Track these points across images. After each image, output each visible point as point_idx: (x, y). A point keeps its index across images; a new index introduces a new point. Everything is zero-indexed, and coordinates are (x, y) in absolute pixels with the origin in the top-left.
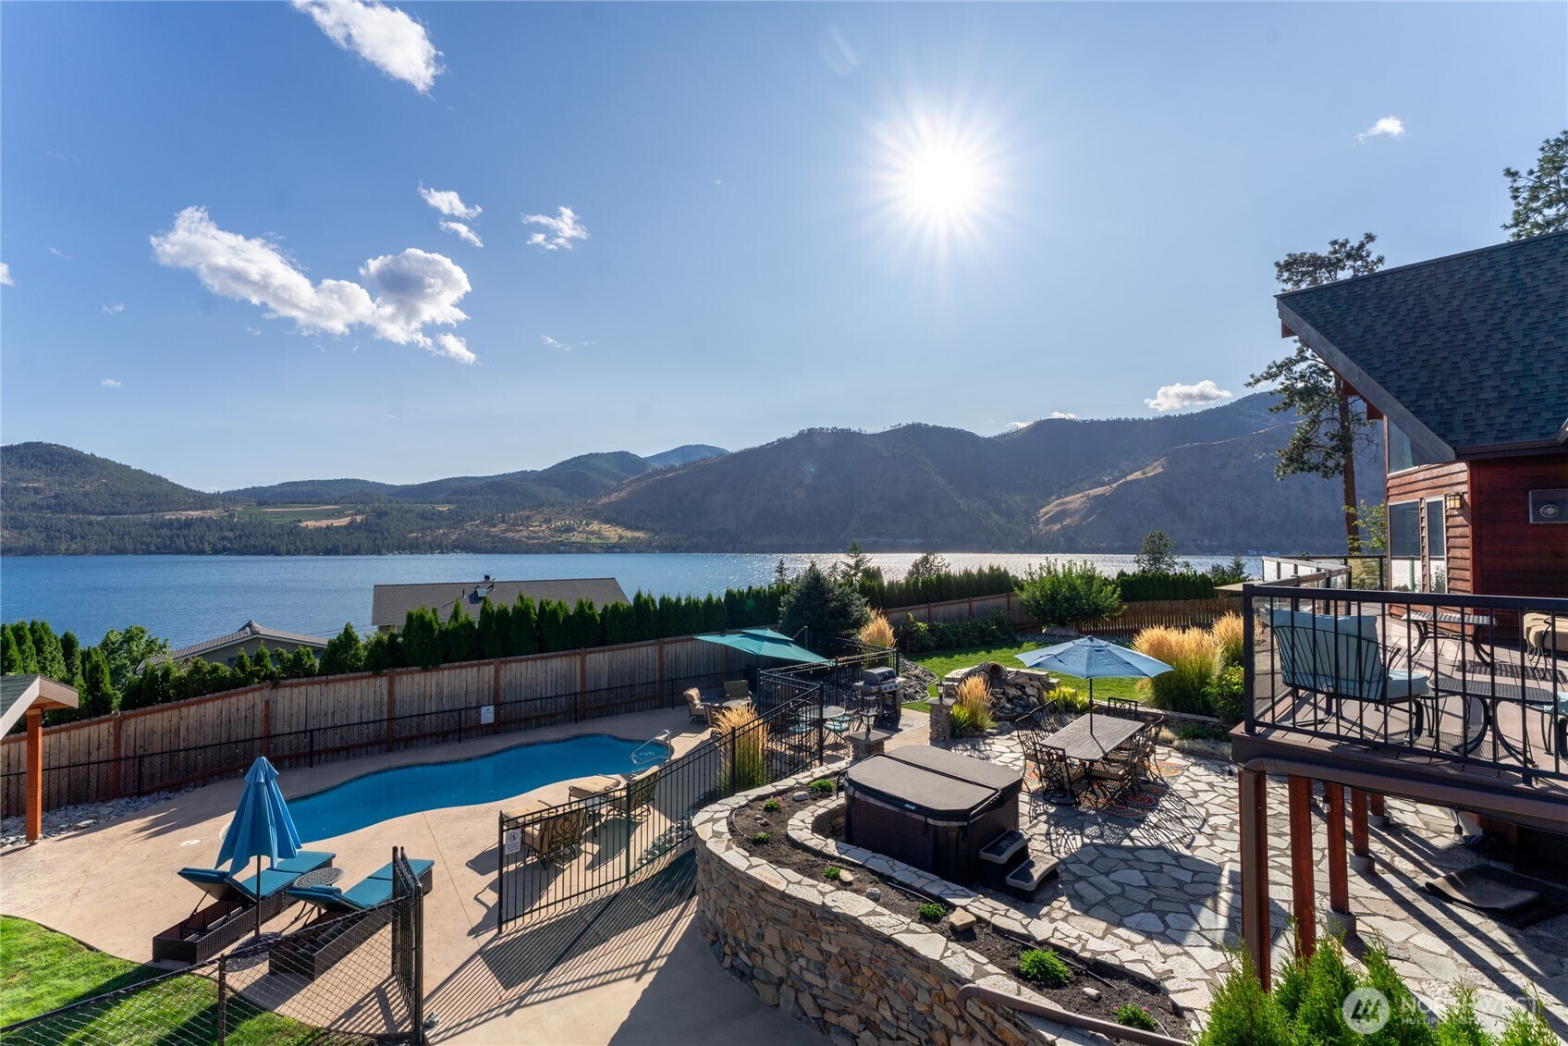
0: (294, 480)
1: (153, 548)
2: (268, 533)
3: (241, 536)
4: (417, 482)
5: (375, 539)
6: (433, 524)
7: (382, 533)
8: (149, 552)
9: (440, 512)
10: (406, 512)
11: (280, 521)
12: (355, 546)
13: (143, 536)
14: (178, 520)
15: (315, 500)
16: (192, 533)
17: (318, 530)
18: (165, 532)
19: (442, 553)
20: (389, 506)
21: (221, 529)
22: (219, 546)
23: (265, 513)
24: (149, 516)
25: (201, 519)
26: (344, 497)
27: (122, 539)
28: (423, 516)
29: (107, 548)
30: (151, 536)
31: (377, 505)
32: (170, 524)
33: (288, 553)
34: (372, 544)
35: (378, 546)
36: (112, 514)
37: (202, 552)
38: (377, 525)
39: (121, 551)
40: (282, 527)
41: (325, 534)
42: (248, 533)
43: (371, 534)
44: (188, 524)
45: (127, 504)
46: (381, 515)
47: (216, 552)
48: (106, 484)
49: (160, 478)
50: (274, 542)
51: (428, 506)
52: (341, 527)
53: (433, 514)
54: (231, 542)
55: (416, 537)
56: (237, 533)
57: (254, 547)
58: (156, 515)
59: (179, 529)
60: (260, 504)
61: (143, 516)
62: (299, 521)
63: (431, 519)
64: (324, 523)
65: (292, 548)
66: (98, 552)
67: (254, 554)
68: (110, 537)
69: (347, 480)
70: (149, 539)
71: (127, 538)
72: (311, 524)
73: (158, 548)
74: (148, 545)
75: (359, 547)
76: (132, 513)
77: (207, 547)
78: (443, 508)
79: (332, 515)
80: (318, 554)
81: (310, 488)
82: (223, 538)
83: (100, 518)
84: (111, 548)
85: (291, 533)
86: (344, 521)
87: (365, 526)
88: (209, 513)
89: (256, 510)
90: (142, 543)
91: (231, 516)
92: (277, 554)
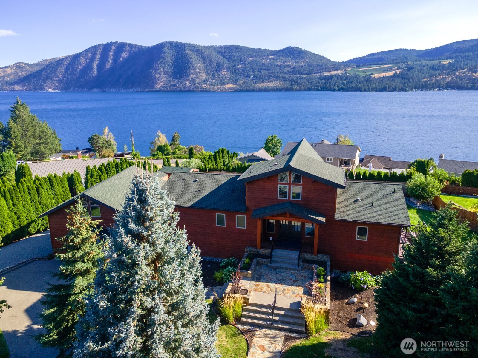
0: (373, 52)
1: (320, 88)
2: (358, 81)
3: (348, 82)
4: (434, 47)
5: (405, 83)
6: (437, 72)
7: (409, 80)
8: (318, 90)
9: (444, 65)
10: (424, 66)
11: (364, 74)
12: (394, 87)
13: (317, 83)
14: (328, 76)
15: (380, 63)
16: (332, 81)
17: (379, 78)
18: (324, 81)
19: (440, 90)
20: (415, 63)
21: (342, 79)
22: (341, 87)
23: (359, 71)
24: (319, 74)
25: (335, 75)
26: (395, 60)
27: (311, 84)
28: (433, 68)
29: (306, 88)
30: (319, 83)
31: (409, 63)
32: (325, 78)
33: (365, 91)
34: (402, 85)
35: (404, 86)
36: (309, 74)
37: (334, 90)
38: (407, 74)
39: (310, 90)
40: (364, 77)
41: (382, 81)
42: (351, 81)
43: (403, 81)
44: (331, 77)
45: (313, 69)
46: (410, 68)
47: (339, 90)
48: (307, 62)
49: (324, 57)
50: (360, 85)
51: (437, 61)
52: (390, 77)
53: (439, 66)
54: (345, 85)
55: (426, 81)
56: (347, 81)
57: (352, 87)
58: (322, 74)
59: (328, 80)
60: (358, 66)
61: (317, 75)
62: (372, 74)
63: (437, 70)
64: (382, 75)
65: (367, 88)
66: (304, 90)
67: (352, 91)
68: (307, 84)
69: (397, 50)
70: (318, 84)
71: (312, 84)
72: (376, 75)
73: (321, 88)
74: (318, 86)
75: (396, 87)
76: (315, 73)
77: (337, 88)
78: (446, 62)
79: (387, 70)
80: (377, 91)
81: (380, 56)
82: (342, 83)
83: (305, 76)
84: (308, 88)
85: (368, 80)
86: (391, 74)
87: (401, 76)
88: (339, 72)
89: (356, 70)
90: (317, 86)
91: (346, 73)
92: (361, 91)
